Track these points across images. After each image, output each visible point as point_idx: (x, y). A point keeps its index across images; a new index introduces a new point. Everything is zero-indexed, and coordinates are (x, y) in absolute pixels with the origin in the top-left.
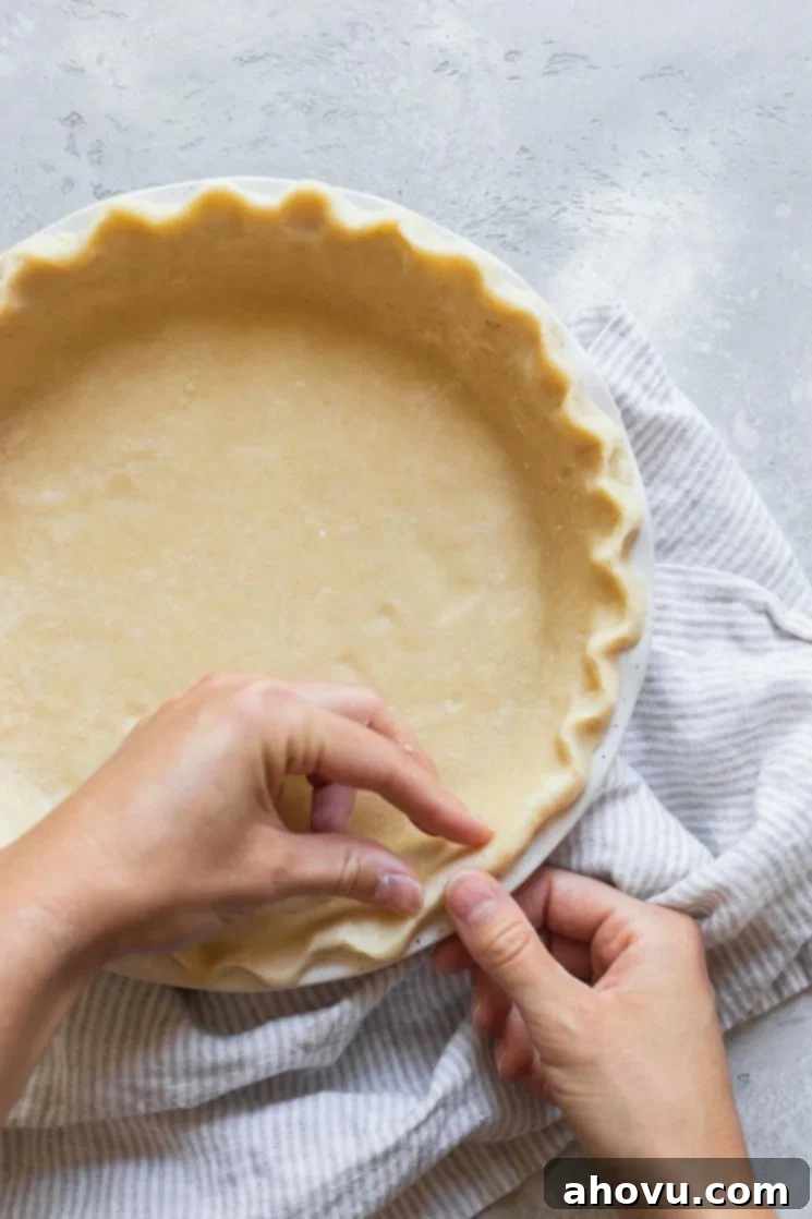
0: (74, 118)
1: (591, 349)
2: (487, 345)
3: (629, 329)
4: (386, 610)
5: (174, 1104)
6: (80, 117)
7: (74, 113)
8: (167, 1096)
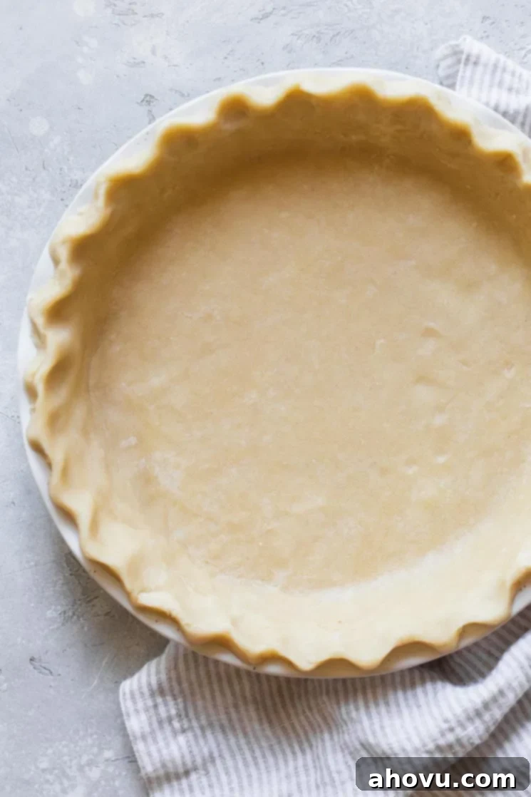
0: (148, 98)
1: (458, 87)
2: (399, 127)
3: (478, 57)
4: (429, 333)
5: (472, 744)
6: (152, 97)
7: (146, 95)
8: (465, 741)
